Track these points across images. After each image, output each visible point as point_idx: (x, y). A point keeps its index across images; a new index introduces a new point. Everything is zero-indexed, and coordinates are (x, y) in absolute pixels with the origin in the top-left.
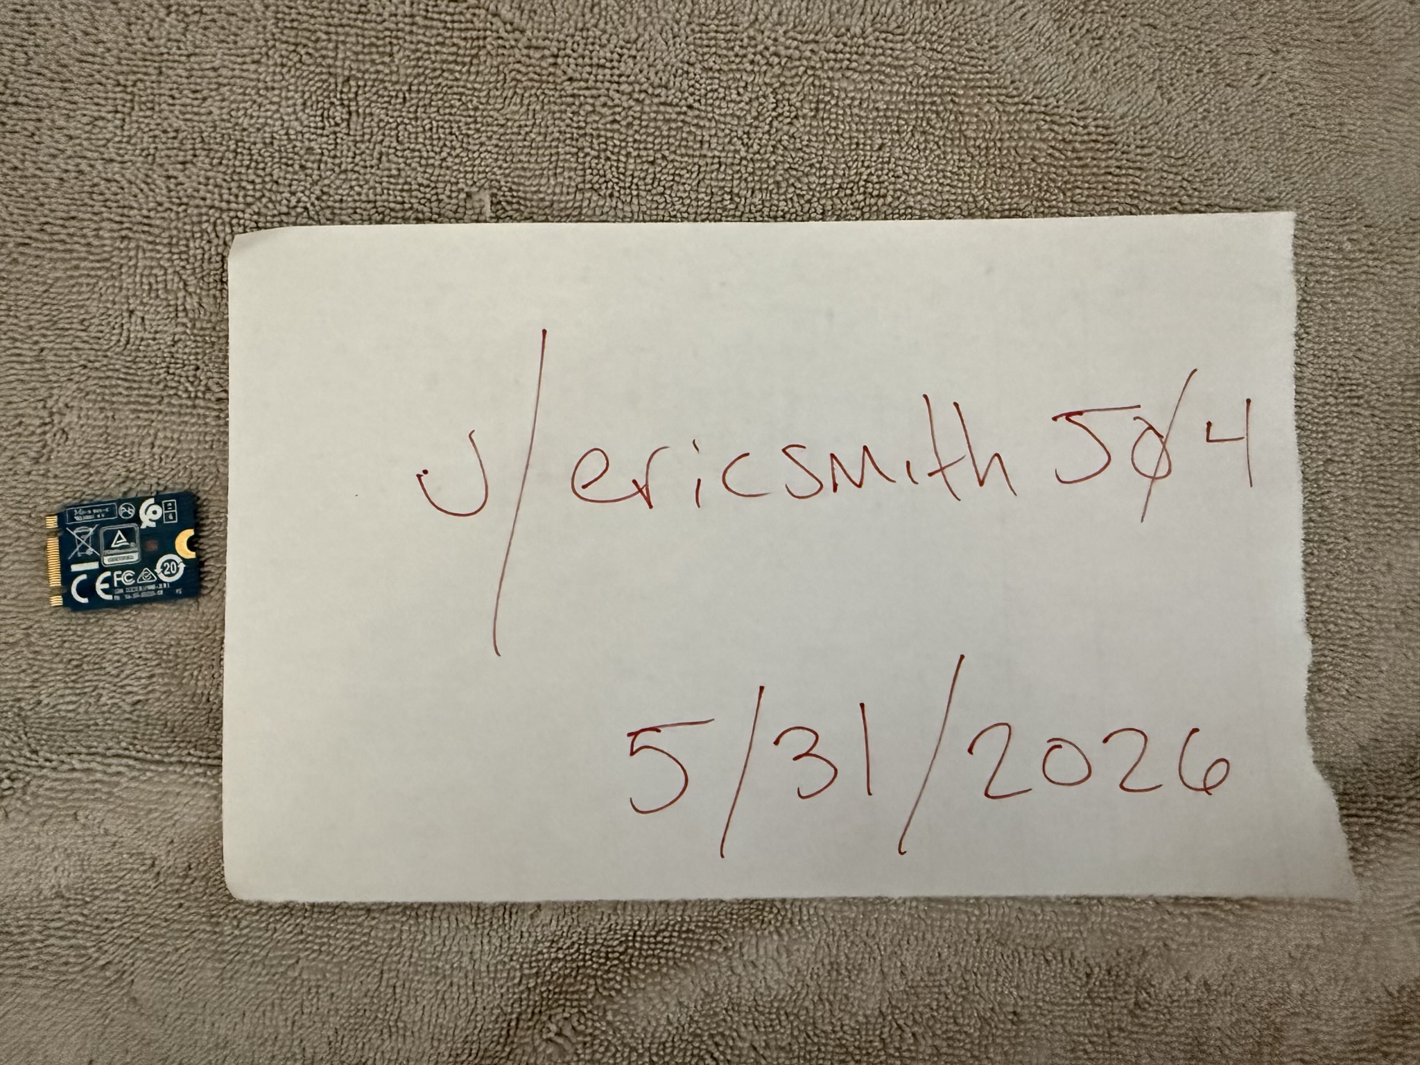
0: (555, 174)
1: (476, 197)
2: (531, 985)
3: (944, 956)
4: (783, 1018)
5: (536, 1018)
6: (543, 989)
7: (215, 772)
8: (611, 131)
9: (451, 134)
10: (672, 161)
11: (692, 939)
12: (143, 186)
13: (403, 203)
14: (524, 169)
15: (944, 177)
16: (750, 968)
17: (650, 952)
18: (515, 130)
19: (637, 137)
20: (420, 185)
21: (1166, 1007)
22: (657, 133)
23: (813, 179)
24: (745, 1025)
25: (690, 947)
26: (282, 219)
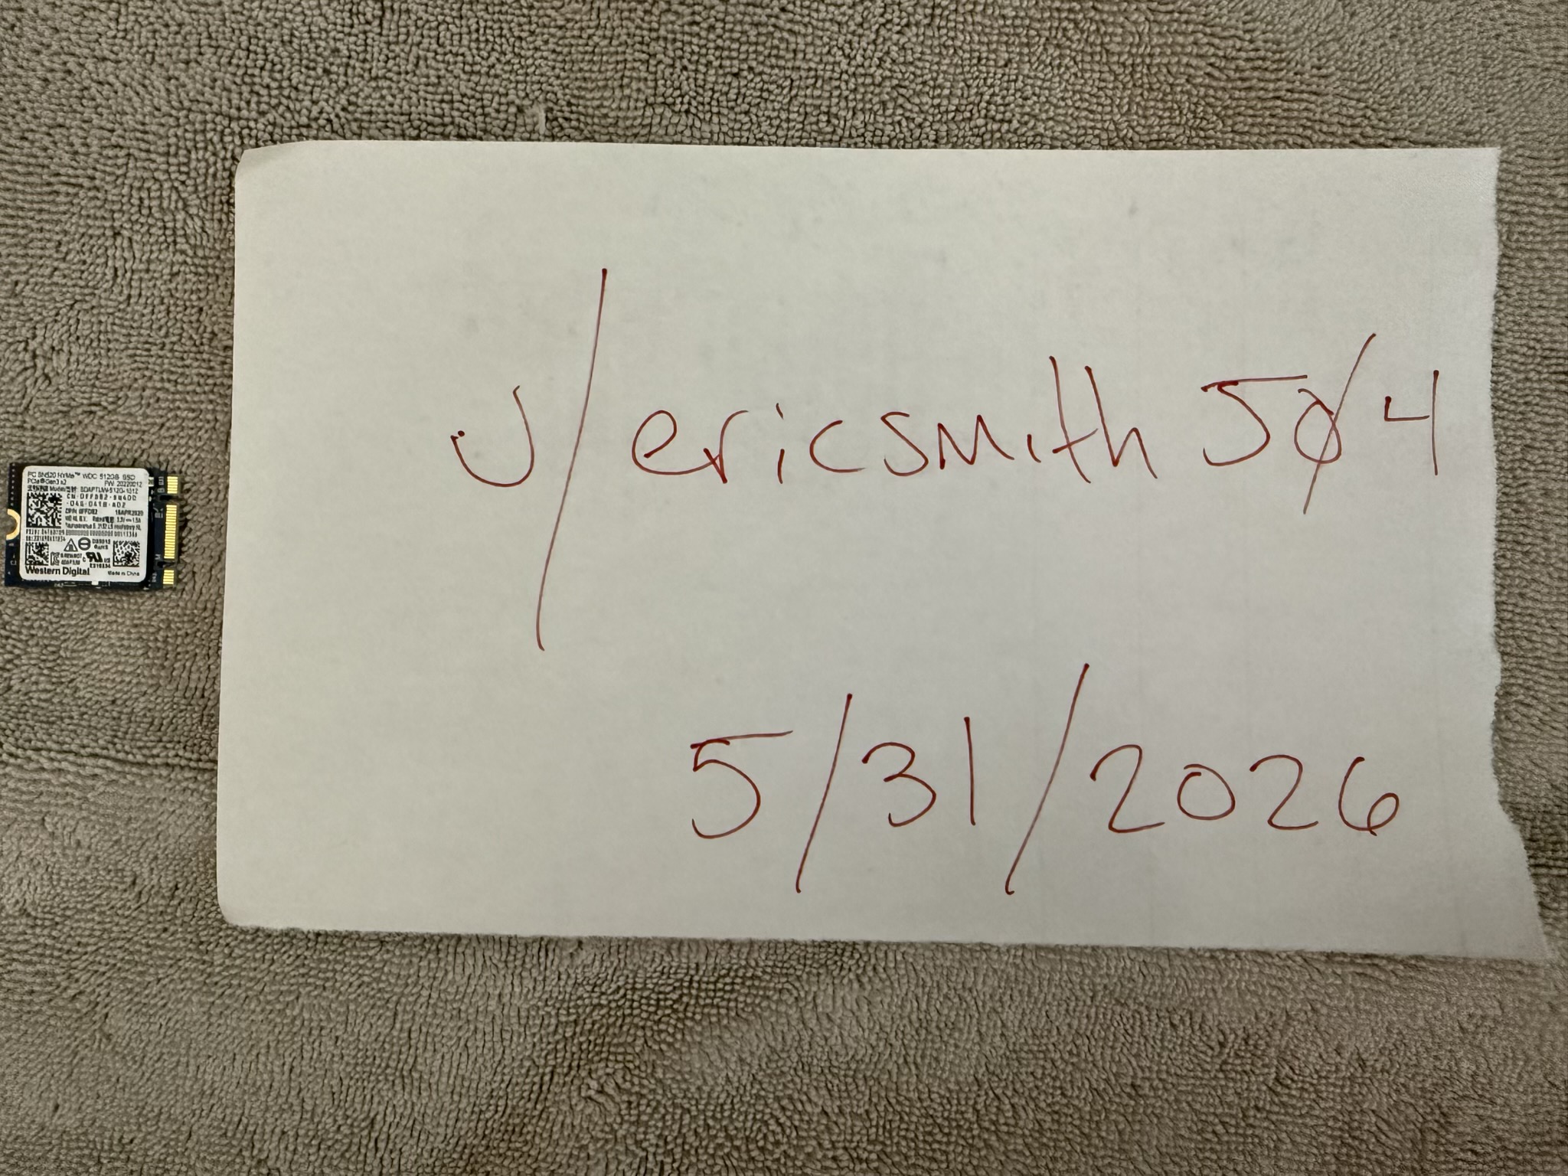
0: (621, 86)
1: (528, 112)
2: (568, 1035)
3: (1053, 1015)
4: (861, 1083)
5: (573, 1073)
6: (582, 1039)
7: (206, 776)
8: (691, 34)
9: (501, 36)
10: (761, 73)
11: (758, 988)
12: (140, 89)
13: (442, 116)
14: (585, 79)
15: (1081, 99)
16: (825, 1022)
17: (708, 1001)
18: (576, 33)
19: (720, 42)
20: (464, 95)
21: (1312, 1084)
22: (744, 39)
23: (925, 99)
24: (816, 1088)
25: (756, 996)
26: (301, 132)
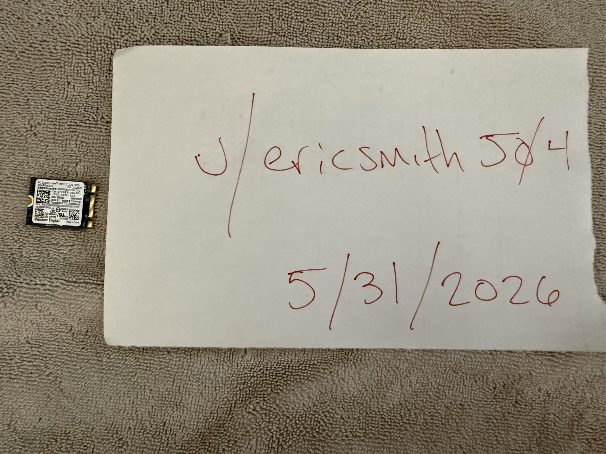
0: (259, 26)
1: (224, 36)
2: (242, 388)
3: (429, 378)
4: (356, 405)
5: (243, 403)
6: (247, 389)
7: (100, 287)
8: (285, 7)
9: (213, 8)
10: (312, 21)
11: (315, 368)
12: (76, 27)
13: (191, 37)
14: (245, 24)
15: (432, 31)
16: (341, 381)
17: (296, 373)
18: (242, 7)
19: (296, 10)
20: (199, 30)
21: (529, 403)
22: (305, 9)
23: (374, 31)
24: (338, 407)
25: (315, 371)
26: (137, 43)
